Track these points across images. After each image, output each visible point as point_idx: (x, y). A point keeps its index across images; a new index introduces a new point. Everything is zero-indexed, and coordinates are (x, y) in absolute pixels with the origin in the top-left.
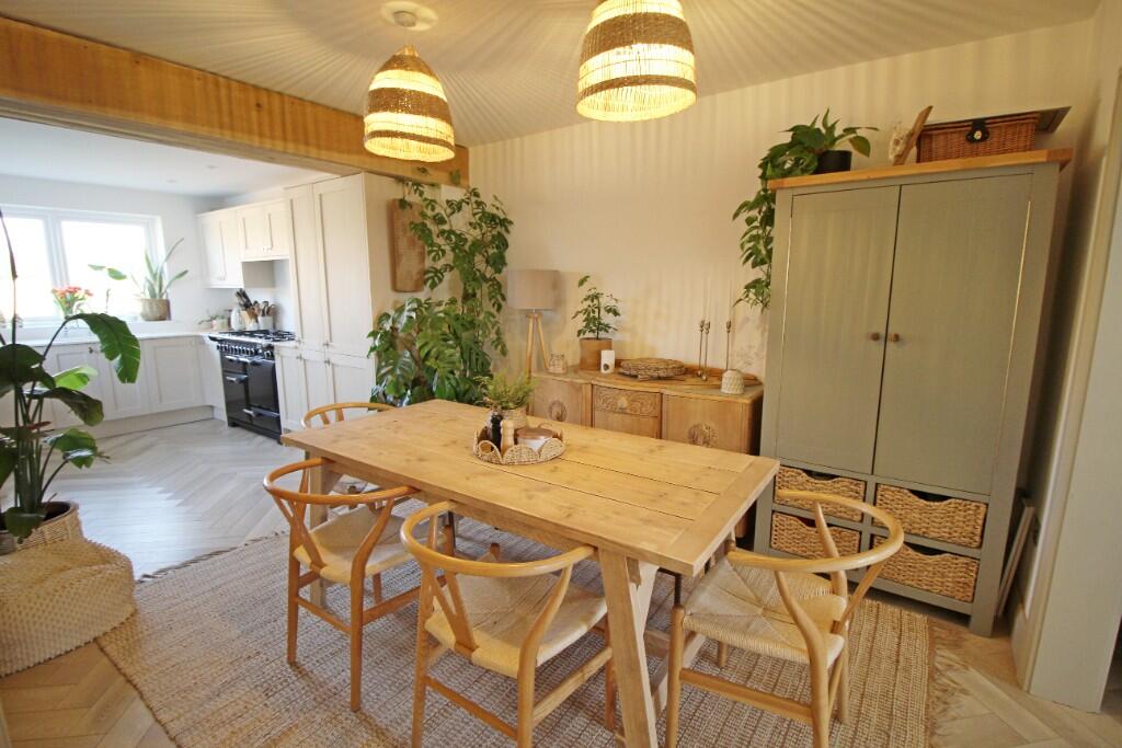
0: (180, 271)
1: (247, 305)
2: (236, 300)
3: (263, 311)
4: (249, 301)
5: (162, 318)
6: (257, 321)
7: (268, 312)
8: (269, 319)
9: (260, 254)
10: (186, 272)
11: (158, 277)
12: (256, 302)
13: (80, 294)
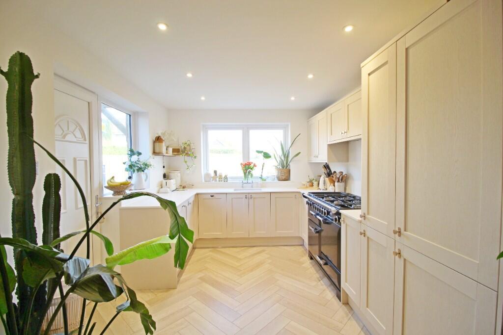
0: (297, 153)
1: (329, 174)
2: (323, 170)
3: (339, 178)
4: (330, 171)
5: (285, 180)
6: (334, 186)
7: (342, 180)
8: (342, 184)
9: (339, 137)
10: (300, 153)
11: (286, 156)
12: (335, 172)
13: (252, 166)
